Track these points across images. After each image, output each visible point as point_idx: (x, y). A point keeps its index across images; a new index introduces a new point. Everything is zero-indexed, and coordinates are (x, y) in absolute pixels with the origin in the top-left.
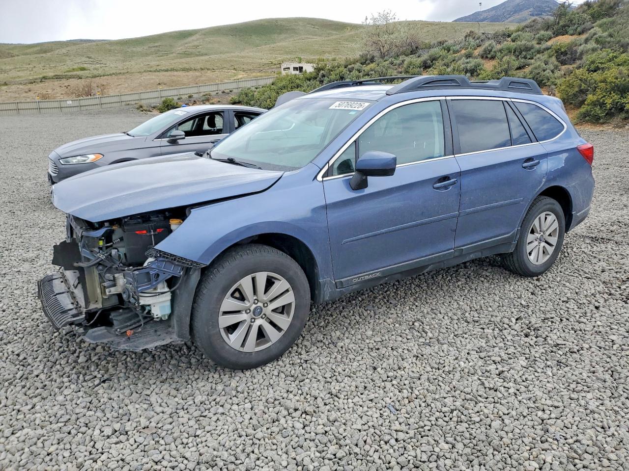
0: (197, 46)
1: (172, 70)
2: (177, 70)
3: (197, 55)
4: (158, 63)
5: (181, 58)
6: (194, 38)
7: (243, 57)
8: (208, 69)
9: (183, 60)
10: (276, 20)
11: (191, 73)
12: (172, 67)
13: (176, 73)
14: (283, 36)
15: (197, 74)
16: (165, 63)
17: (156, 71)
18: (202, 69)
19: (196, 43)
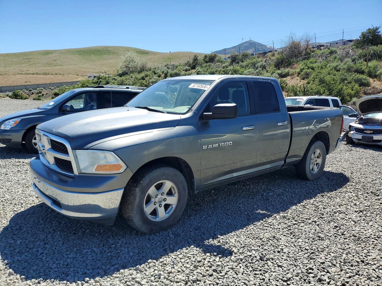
0: (55, 60)
1: (37, 74)
2: (39, 74)
3: (55, 66)
4: (27, 69)
5: (44, 67)
6: (54, 55)
7: (83, 68)
8: (60, 74)
9: (45, 68)
10: (106, 47)
11: (48, 76)
12: (37, 72)
13: (38, 76)
14: (110, 56)
15: (52, 76)
16: (32, 70)
17: (26, 74)
18: (56, 74)
19: (54, 58)
